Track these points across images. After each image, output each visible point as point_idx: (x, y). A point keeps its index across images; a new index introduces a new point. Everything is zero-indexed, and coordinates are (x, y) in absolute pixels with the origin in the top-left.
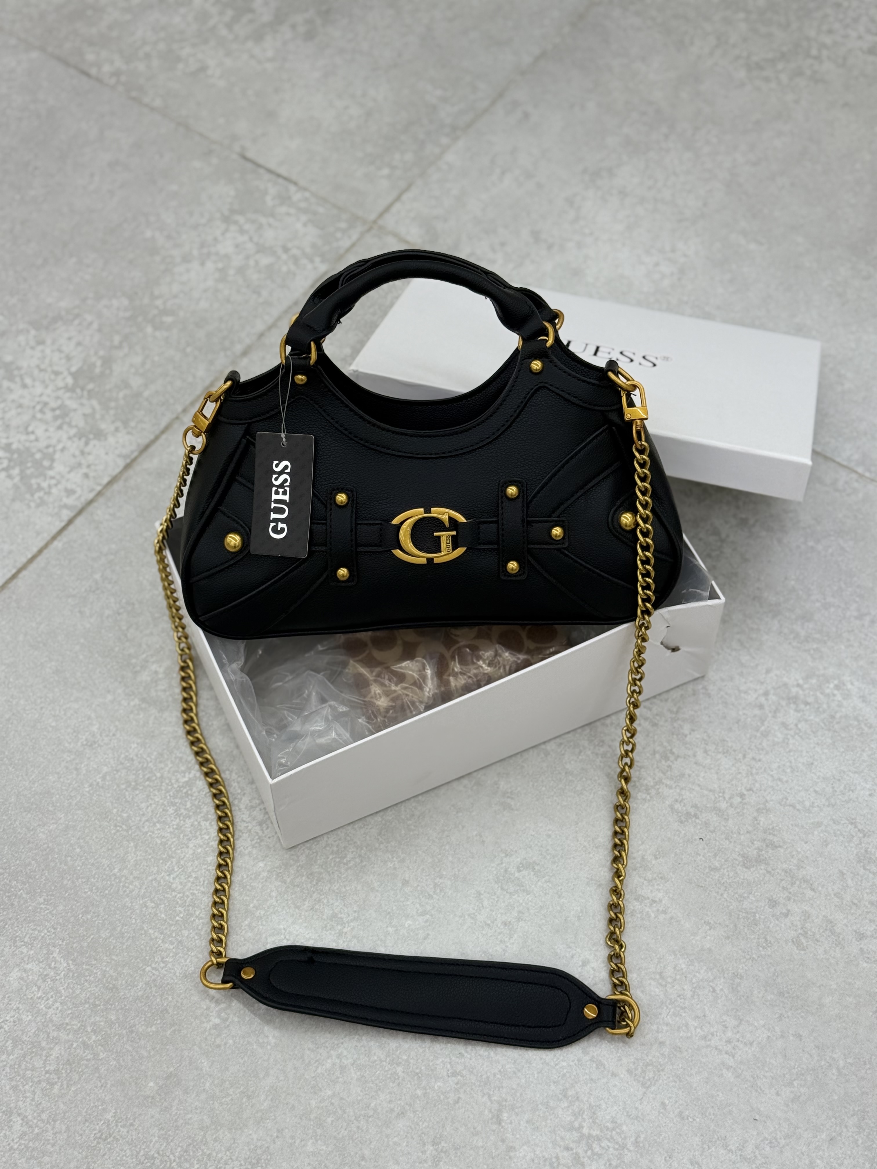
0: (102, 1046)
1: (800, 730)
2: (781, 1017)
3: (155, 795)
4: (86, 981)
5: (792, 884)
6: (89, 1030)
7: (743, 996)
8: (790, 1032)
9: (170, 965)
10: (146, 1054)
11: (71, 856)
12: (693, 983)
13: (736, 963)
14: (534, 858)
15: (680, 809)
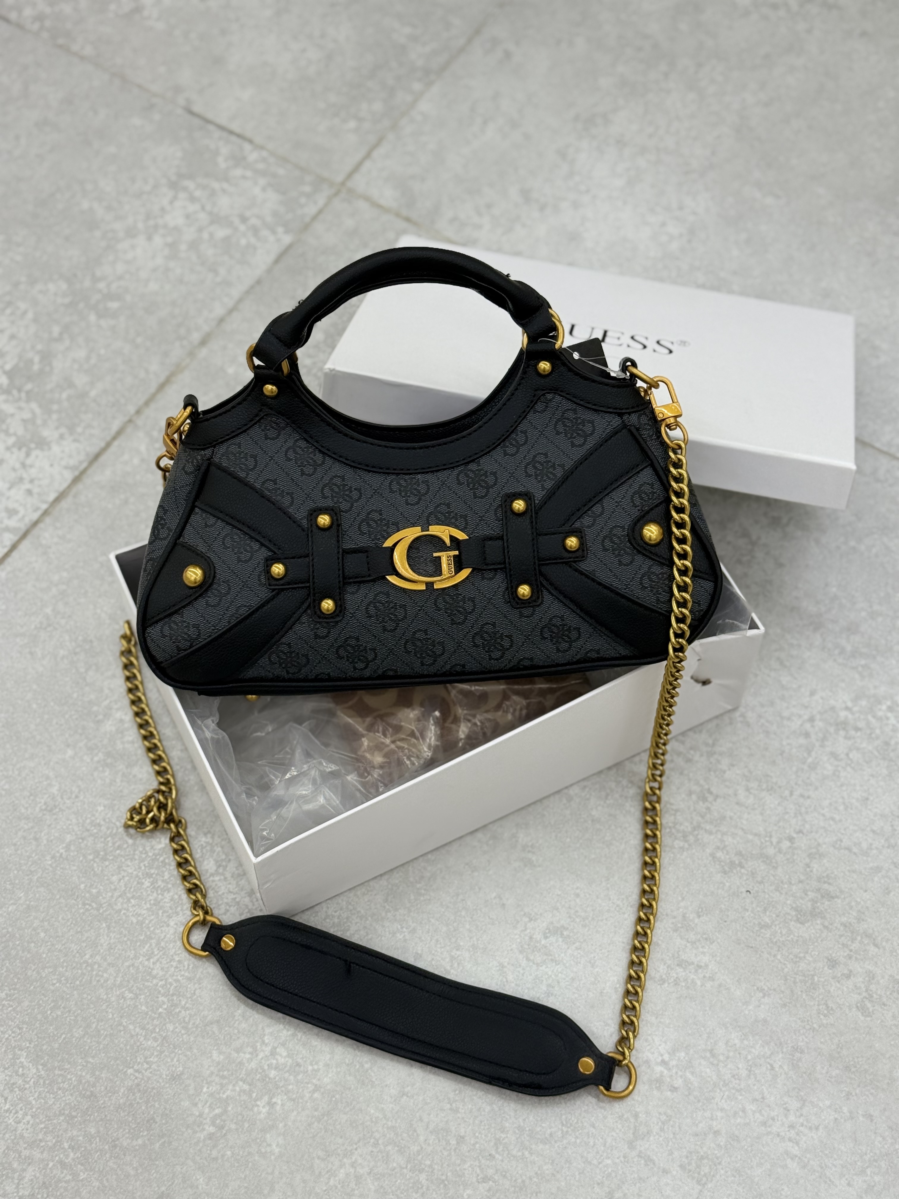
0: (82, 1165)
1: (851, 760)
2: (849, 1094)
3: (128, 866)
4: (60, 1089)
5: (853, 940)
6: (67, 1147)
7: (805, 1073)
8: (860, 1113)
9: (154, 1066)
10: (132, 1172)
11: (35, 943)
12: (749, 1060)
13: (795, 1034)
14: (562, 922)
15: (723, 858)
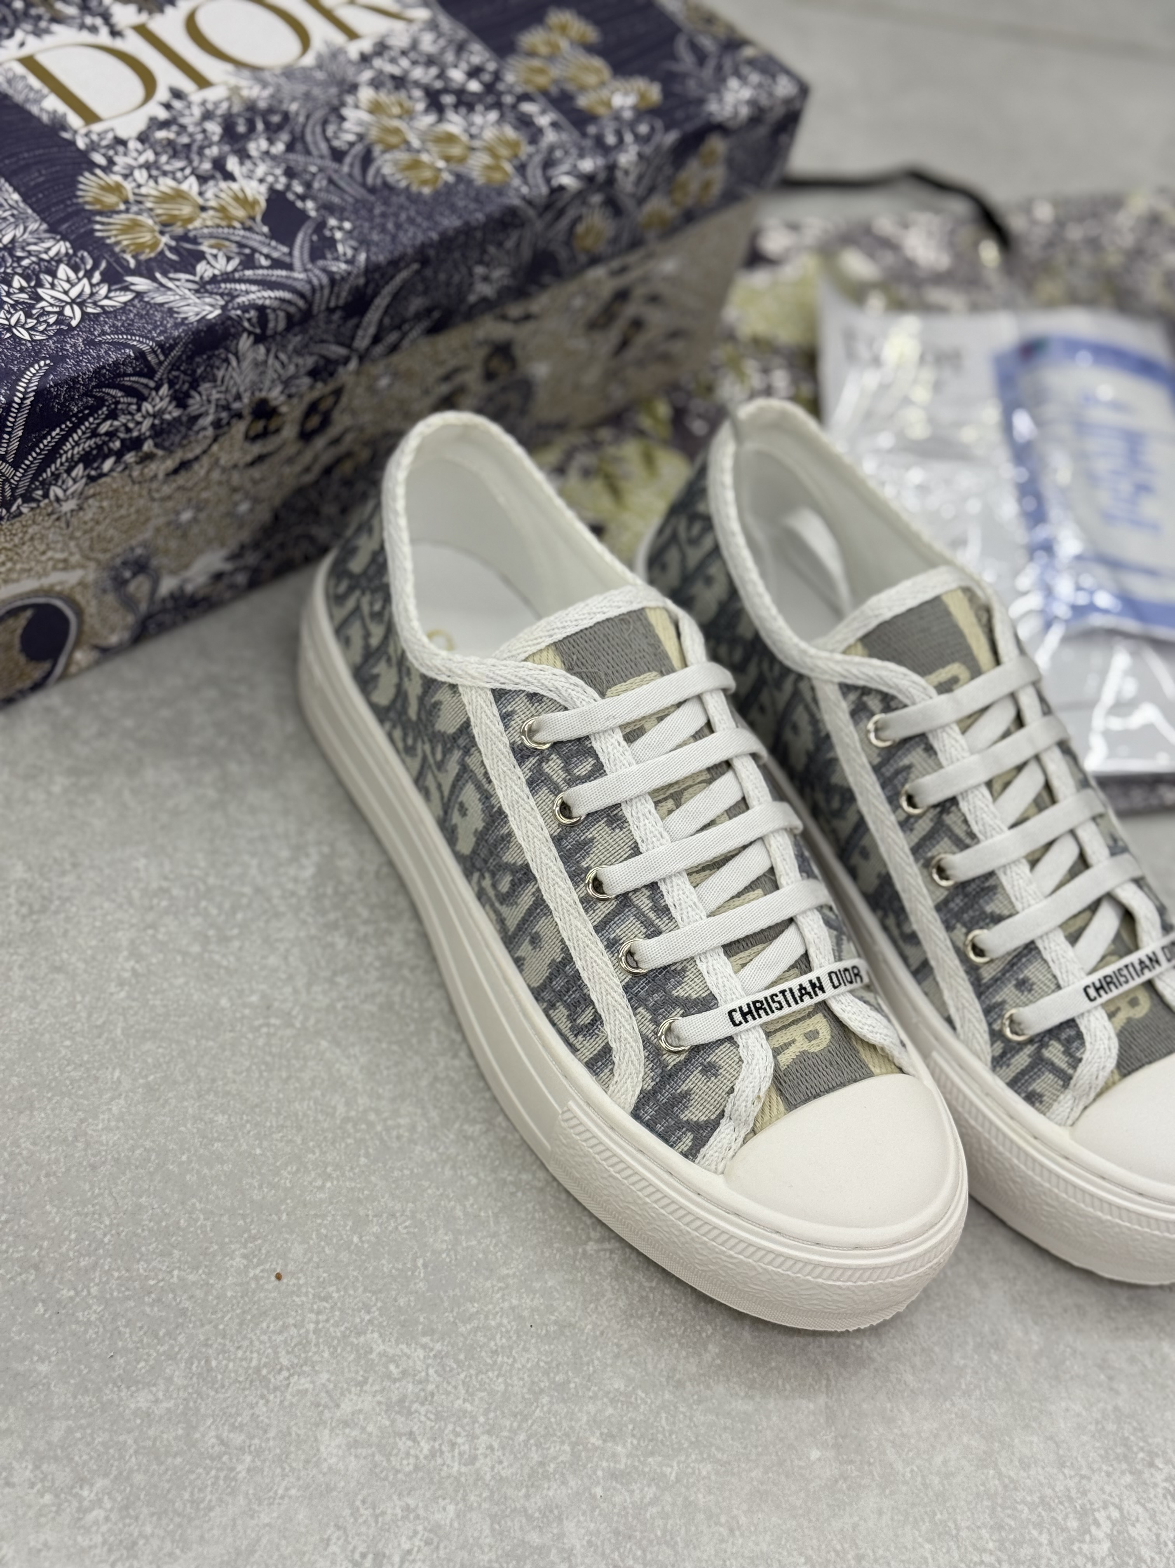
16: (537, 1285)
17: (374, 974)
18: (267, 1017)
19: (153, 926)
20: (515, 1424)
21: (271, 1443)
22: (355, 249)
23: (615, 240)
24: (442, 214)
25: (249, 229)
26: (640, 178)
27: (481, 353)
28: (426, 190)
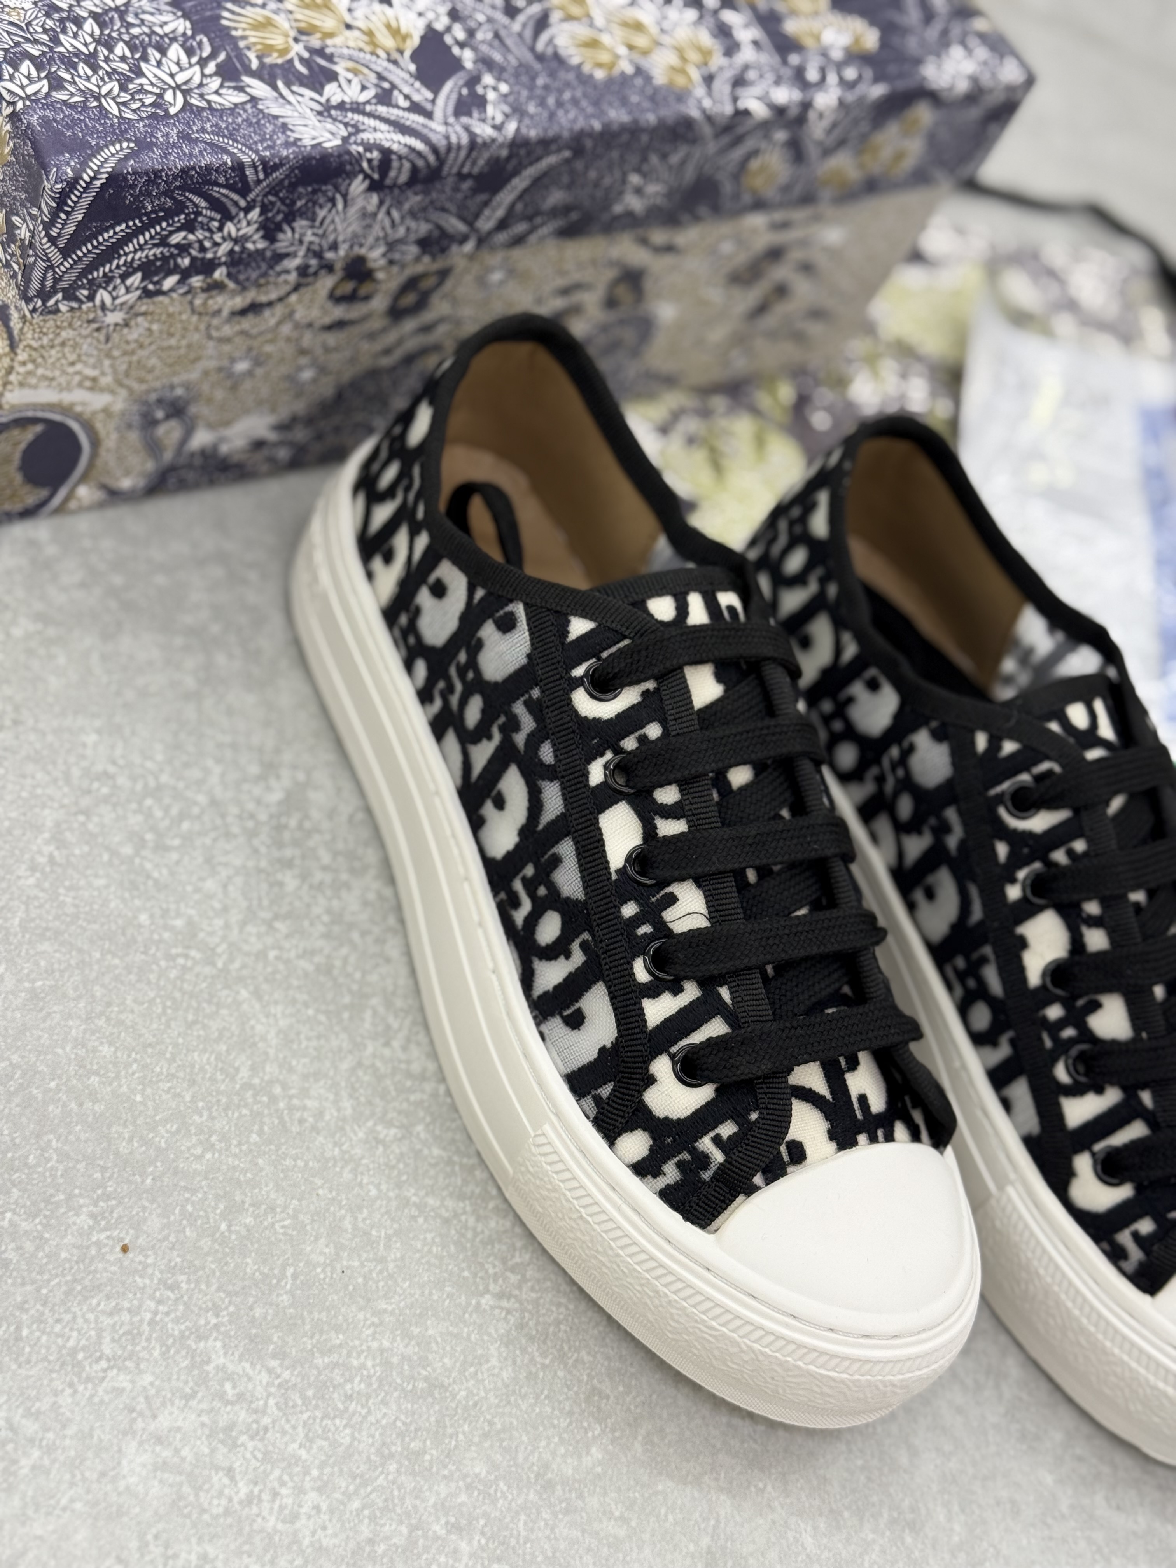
16: (416, 1331)
17: (321, 929)
18: (188, 947)
19: (87, 813)
20: (352, 1488)
21: (68, 1442)
22: (507, 116)
23: (786, 189)
24: (610, 104)
25: (395, 62)
26: (834, 125)
27: (610, 274)
28: (600, 75)
